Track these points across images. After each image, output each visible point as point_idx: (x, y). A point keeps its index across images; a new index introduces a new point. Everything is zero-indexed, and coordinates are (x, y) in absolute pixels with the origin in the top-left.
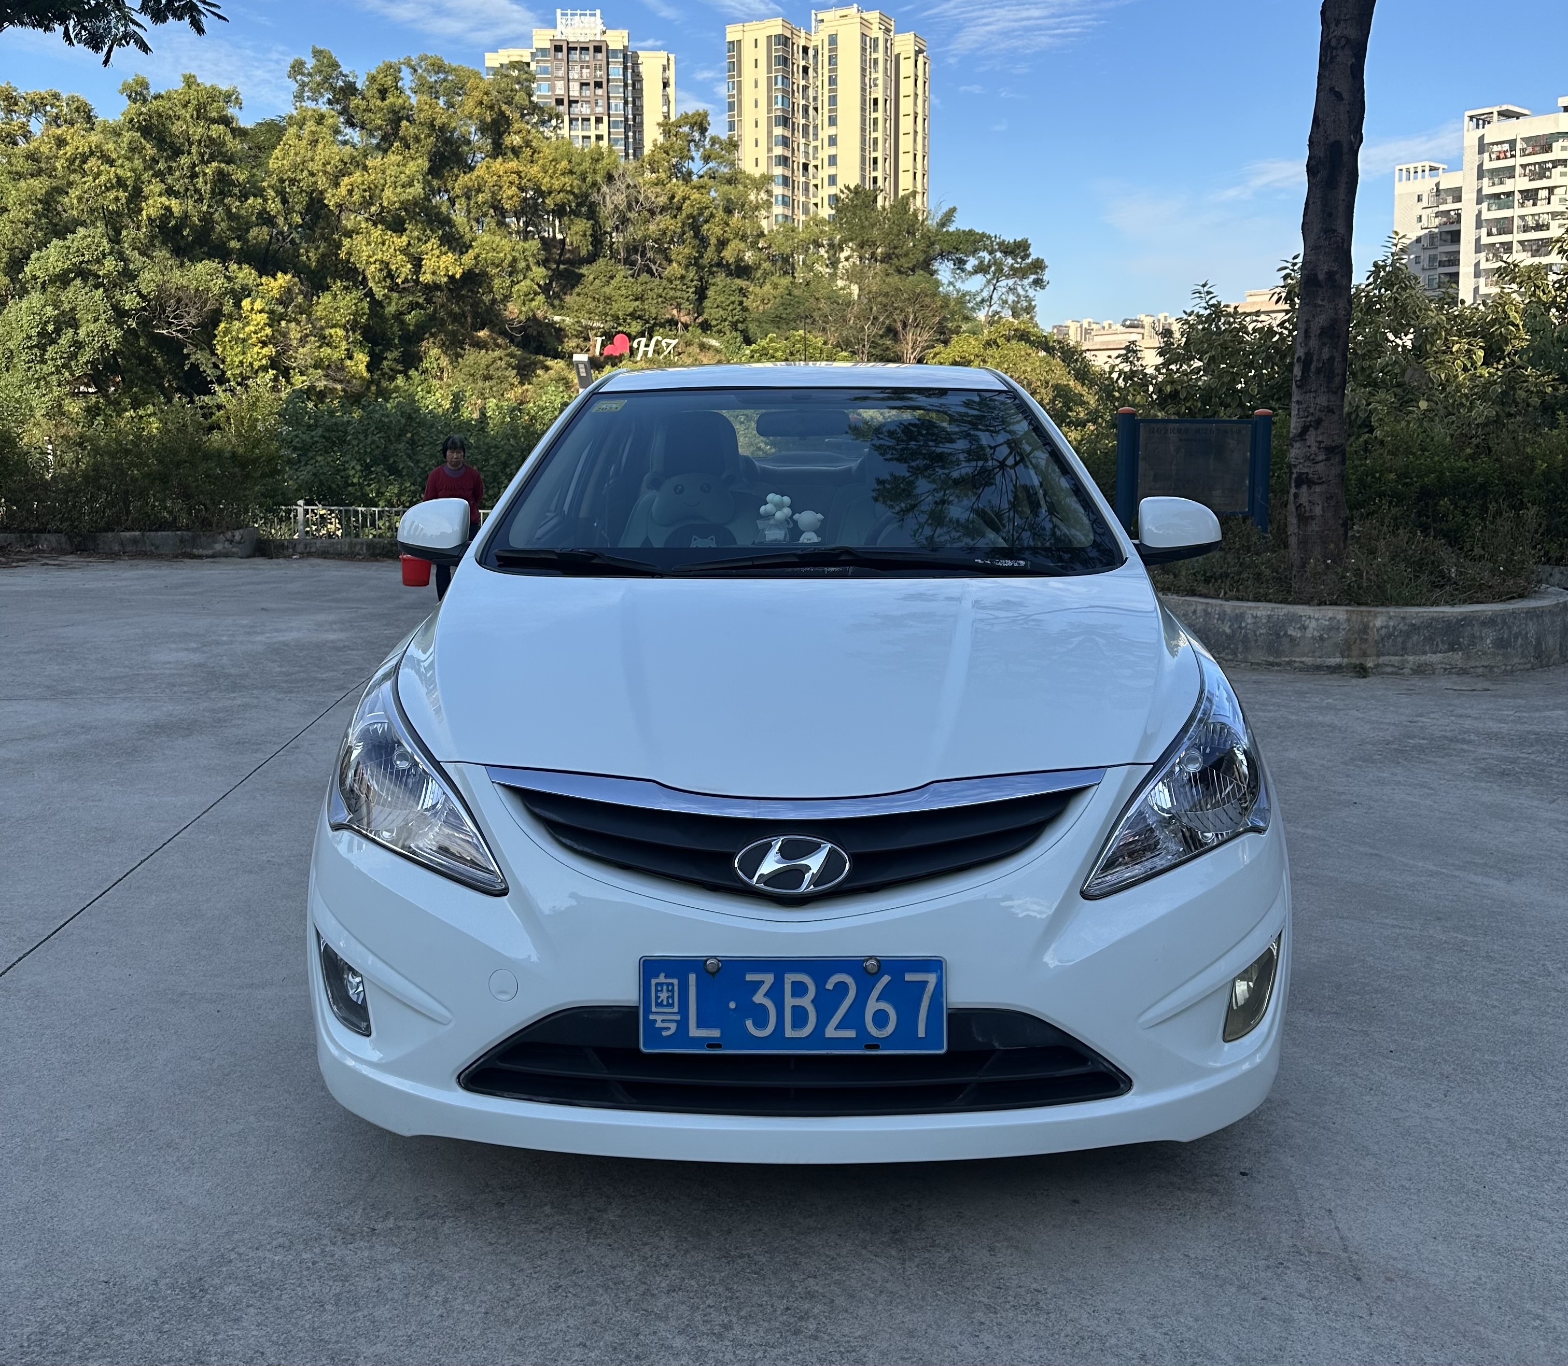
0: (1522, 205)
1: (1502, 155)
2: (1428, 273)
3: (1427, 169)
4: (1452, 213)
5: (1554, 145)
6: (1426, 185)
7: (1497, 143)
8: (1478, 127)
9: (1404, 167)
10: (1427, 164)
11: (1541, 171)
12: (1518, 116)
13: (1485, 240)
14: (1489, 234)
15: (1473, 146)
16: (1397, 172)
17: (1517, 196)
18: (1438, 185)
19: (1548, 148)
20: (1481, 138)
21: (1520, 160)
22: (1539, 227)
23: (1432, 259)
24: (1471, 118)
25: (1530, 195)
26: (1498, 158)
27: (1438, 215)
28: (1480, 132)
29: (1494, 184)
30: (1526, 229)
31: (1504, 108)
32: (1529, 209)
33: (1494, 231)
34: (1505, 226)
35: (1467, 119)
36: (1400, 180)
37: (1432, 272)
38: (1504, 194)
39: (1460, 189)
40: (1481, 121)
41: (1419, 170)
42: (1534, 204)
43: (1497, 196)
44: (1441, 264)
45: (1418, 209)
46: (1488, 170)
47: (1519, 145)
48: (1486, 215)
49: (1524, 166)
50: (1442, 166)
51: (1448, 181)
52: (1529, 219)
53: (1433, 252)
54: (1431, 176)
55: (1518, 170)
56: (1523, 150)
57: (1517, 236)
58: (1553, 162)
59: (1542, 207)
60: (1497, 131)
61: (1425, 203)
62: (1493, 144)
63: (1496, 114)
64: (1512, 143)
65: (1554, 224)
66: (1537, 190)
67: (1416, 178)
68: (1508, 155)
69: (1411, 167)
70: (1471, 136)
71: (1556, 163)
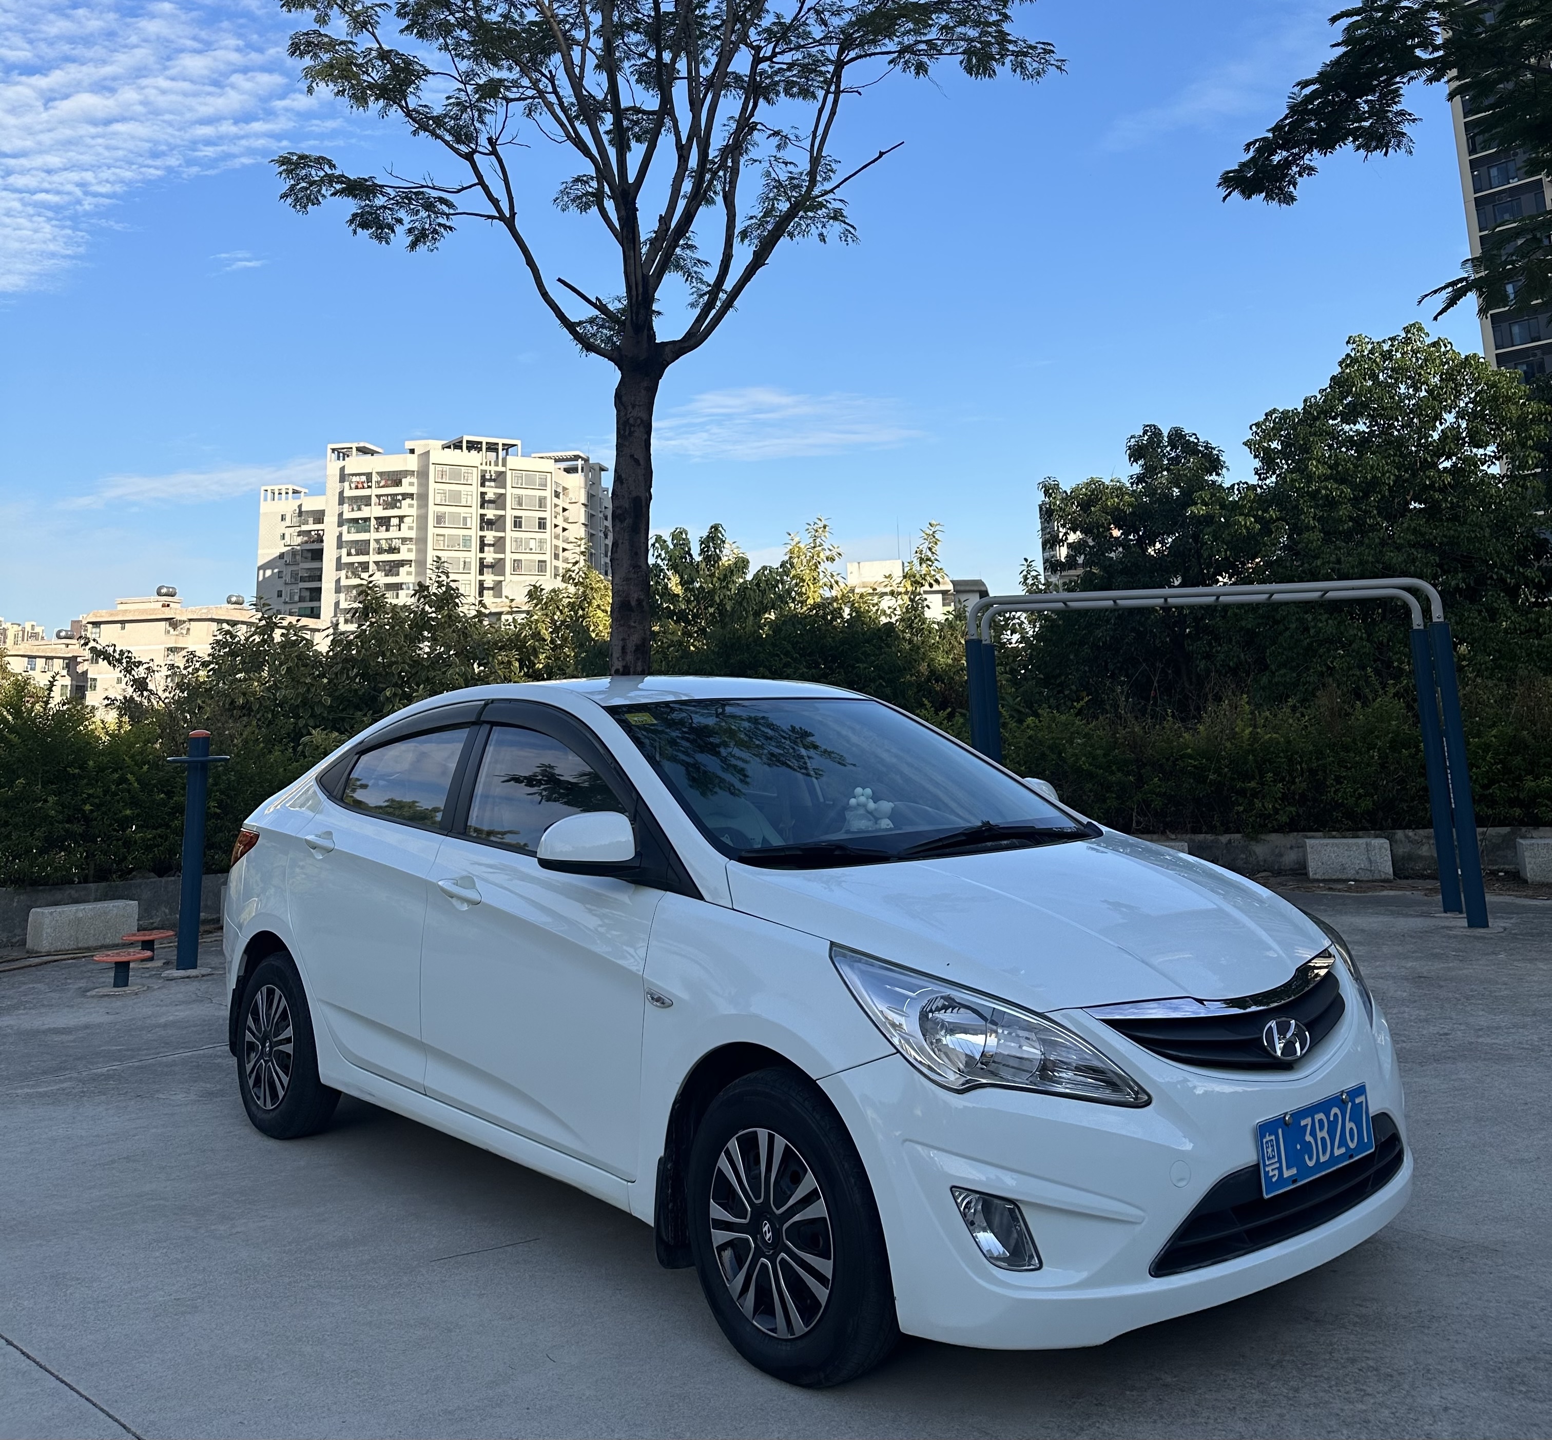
0: (377, 530)
1: (360, 486)
2: (289, 588)
3: (290, 492)
4: (313, 533)
5: (404, 480)
6: (289, 506)
7: (356, 475)
8: (339, 459)
9: (269, 488)
10: (291, 488)
11: (393, 502)
12: (373, 453)
13: (345, 559)
14: (349, 554)
15: (335, 475)
16: (263, 493)
17: (373, 522)
18: (300, 506)
19: (398, 483)
20: (342, 469)
21: (375, 491)
22: (393, 550)
23: (294, 575)
24: (333, 450)
25: (384, 522)
26: (357, 488)
27: (300, 534)
28: (341, 463)
29: (353, 510)
30: (380, 551)
31: (362, 444)
32: (383, 534)
33: (353, 551)
34: (362, 548)
35: (330, 451)
36: (265, 500)
37: (294, 587)
38: (361, 519)
39: (322, 512)
40: (342, 454)
41: (283, 492)
42: (387, 530)
43: (356, 521)
44: (303, 579)
45: (281, 528)
46: (349, 498)
47: (375, 478)
48: (345, 537)
49: (378, 496)
50: (303, 490)
51: (310, 504)
52: (383, 542)
53: (294, 568)
54: (294, 498)
55: (374, 500)
56: (378, 482)
57: (373, 557)
58: (402, 495)
59: (393, 533)
60: (356, 464)
61: (288, 522)
62: (353, 475)
63: (354, 449)
64: (369, 476)
65: (403, 549)
66: (390, 518)
67: (280, 499)
68: (366, 485)
69: (276, 488)
70: (333, 466)
71: (405, 496)
